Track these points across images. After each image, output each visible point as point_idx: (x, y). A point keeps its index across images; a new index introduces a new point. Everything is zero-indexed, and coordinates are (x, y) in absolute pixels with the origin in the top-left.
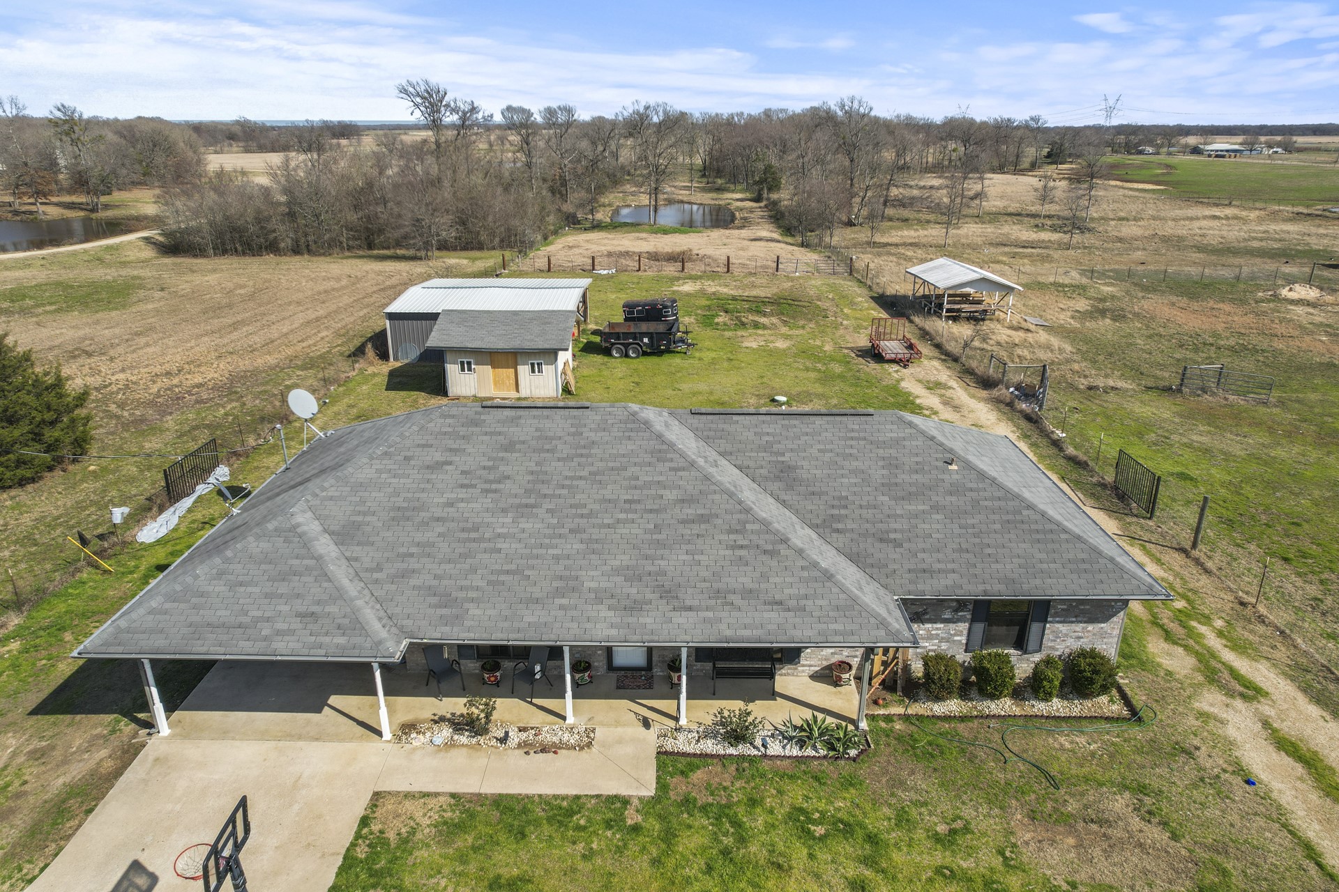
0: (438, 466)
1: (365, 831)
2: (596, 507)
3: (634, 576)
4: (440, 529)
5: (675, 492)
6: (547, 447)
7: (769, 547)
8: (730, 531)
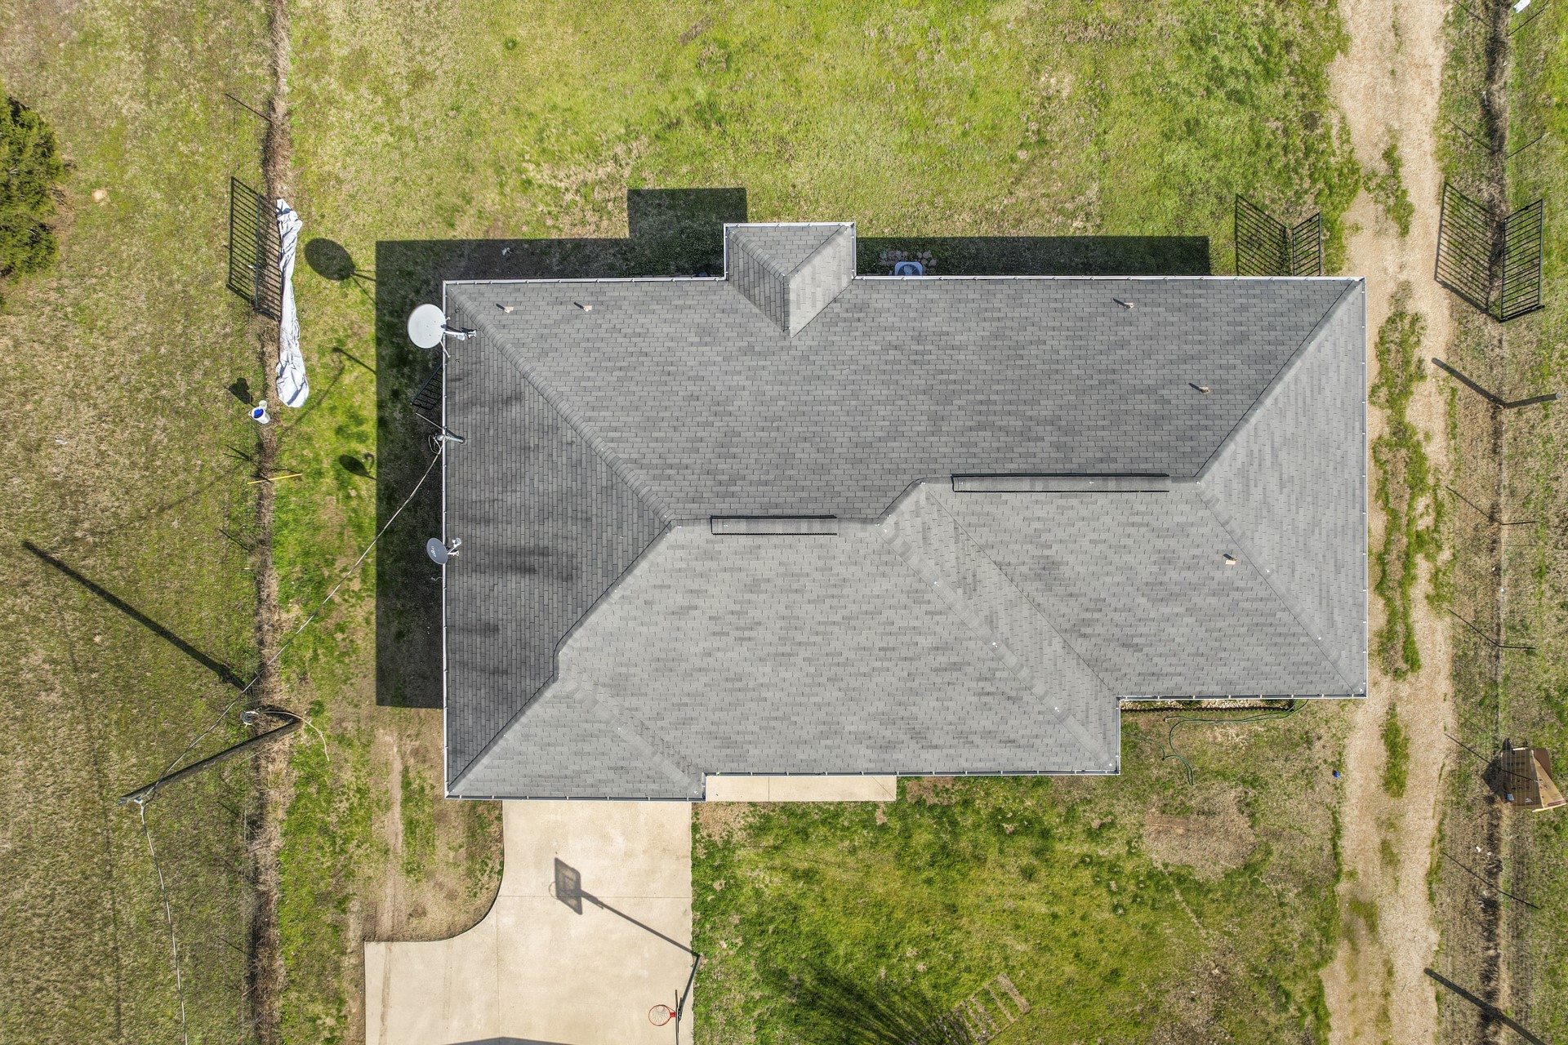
0: (682, 612)
1: (698, 836)
2: (852, 655)
3: (889, 721)
4: (704, 679)
5: (930, 639)
6: (795, 586)
7: (1013, 694)
8: (980, 679)
